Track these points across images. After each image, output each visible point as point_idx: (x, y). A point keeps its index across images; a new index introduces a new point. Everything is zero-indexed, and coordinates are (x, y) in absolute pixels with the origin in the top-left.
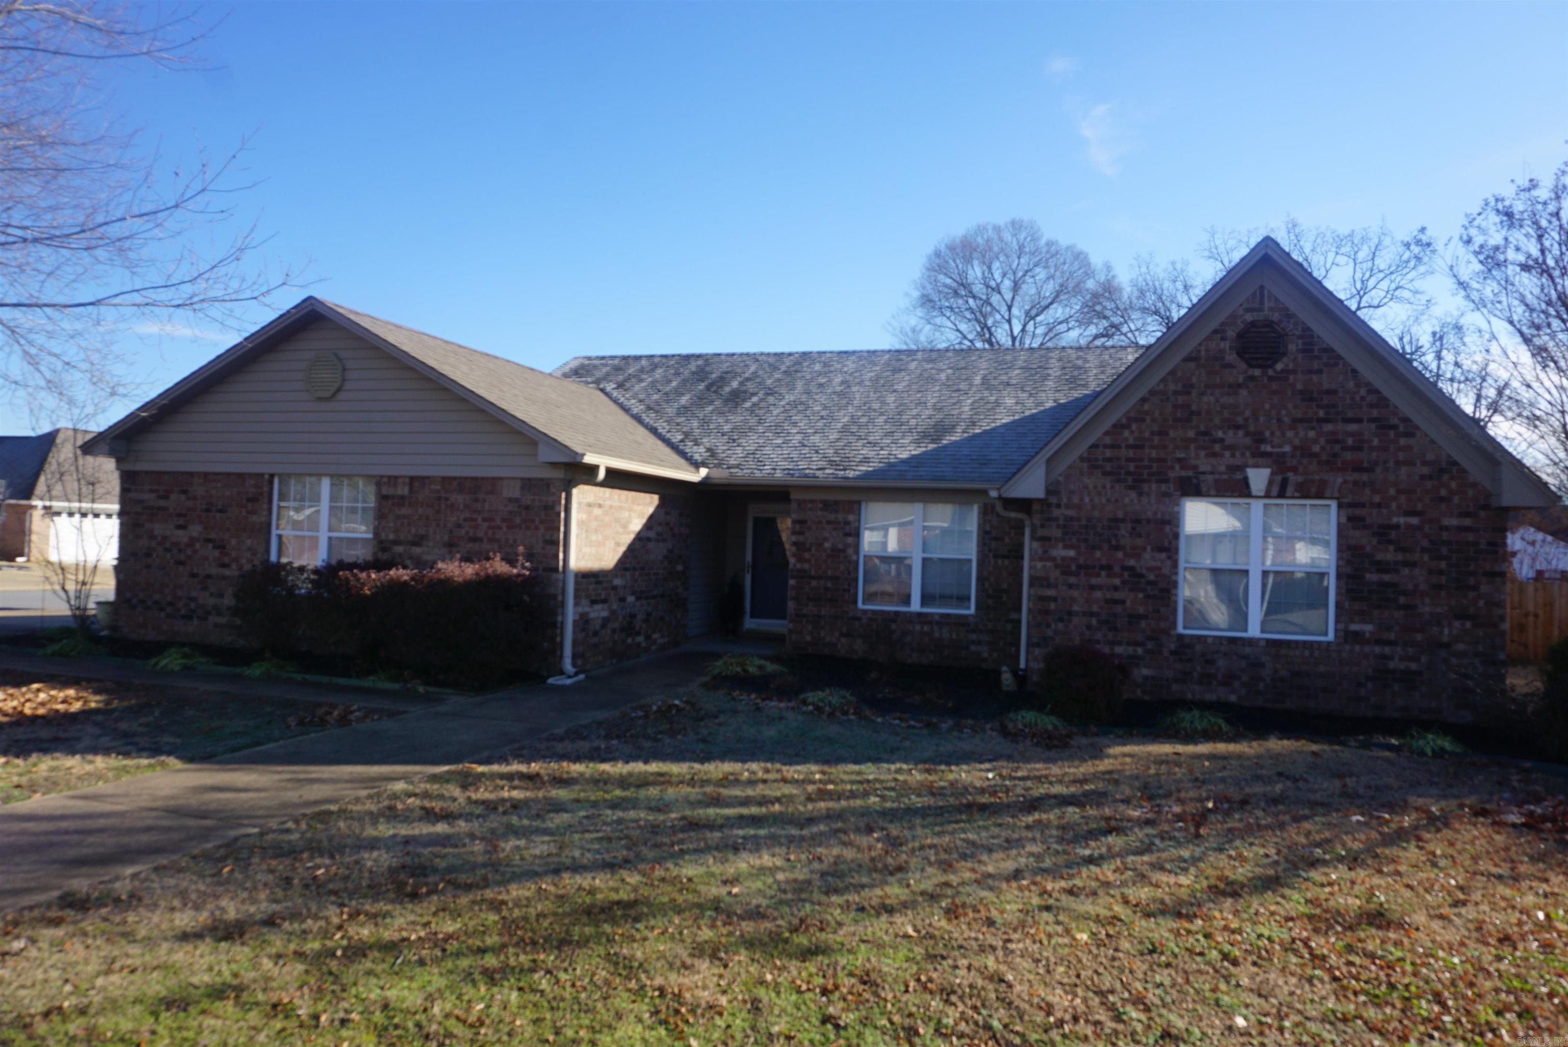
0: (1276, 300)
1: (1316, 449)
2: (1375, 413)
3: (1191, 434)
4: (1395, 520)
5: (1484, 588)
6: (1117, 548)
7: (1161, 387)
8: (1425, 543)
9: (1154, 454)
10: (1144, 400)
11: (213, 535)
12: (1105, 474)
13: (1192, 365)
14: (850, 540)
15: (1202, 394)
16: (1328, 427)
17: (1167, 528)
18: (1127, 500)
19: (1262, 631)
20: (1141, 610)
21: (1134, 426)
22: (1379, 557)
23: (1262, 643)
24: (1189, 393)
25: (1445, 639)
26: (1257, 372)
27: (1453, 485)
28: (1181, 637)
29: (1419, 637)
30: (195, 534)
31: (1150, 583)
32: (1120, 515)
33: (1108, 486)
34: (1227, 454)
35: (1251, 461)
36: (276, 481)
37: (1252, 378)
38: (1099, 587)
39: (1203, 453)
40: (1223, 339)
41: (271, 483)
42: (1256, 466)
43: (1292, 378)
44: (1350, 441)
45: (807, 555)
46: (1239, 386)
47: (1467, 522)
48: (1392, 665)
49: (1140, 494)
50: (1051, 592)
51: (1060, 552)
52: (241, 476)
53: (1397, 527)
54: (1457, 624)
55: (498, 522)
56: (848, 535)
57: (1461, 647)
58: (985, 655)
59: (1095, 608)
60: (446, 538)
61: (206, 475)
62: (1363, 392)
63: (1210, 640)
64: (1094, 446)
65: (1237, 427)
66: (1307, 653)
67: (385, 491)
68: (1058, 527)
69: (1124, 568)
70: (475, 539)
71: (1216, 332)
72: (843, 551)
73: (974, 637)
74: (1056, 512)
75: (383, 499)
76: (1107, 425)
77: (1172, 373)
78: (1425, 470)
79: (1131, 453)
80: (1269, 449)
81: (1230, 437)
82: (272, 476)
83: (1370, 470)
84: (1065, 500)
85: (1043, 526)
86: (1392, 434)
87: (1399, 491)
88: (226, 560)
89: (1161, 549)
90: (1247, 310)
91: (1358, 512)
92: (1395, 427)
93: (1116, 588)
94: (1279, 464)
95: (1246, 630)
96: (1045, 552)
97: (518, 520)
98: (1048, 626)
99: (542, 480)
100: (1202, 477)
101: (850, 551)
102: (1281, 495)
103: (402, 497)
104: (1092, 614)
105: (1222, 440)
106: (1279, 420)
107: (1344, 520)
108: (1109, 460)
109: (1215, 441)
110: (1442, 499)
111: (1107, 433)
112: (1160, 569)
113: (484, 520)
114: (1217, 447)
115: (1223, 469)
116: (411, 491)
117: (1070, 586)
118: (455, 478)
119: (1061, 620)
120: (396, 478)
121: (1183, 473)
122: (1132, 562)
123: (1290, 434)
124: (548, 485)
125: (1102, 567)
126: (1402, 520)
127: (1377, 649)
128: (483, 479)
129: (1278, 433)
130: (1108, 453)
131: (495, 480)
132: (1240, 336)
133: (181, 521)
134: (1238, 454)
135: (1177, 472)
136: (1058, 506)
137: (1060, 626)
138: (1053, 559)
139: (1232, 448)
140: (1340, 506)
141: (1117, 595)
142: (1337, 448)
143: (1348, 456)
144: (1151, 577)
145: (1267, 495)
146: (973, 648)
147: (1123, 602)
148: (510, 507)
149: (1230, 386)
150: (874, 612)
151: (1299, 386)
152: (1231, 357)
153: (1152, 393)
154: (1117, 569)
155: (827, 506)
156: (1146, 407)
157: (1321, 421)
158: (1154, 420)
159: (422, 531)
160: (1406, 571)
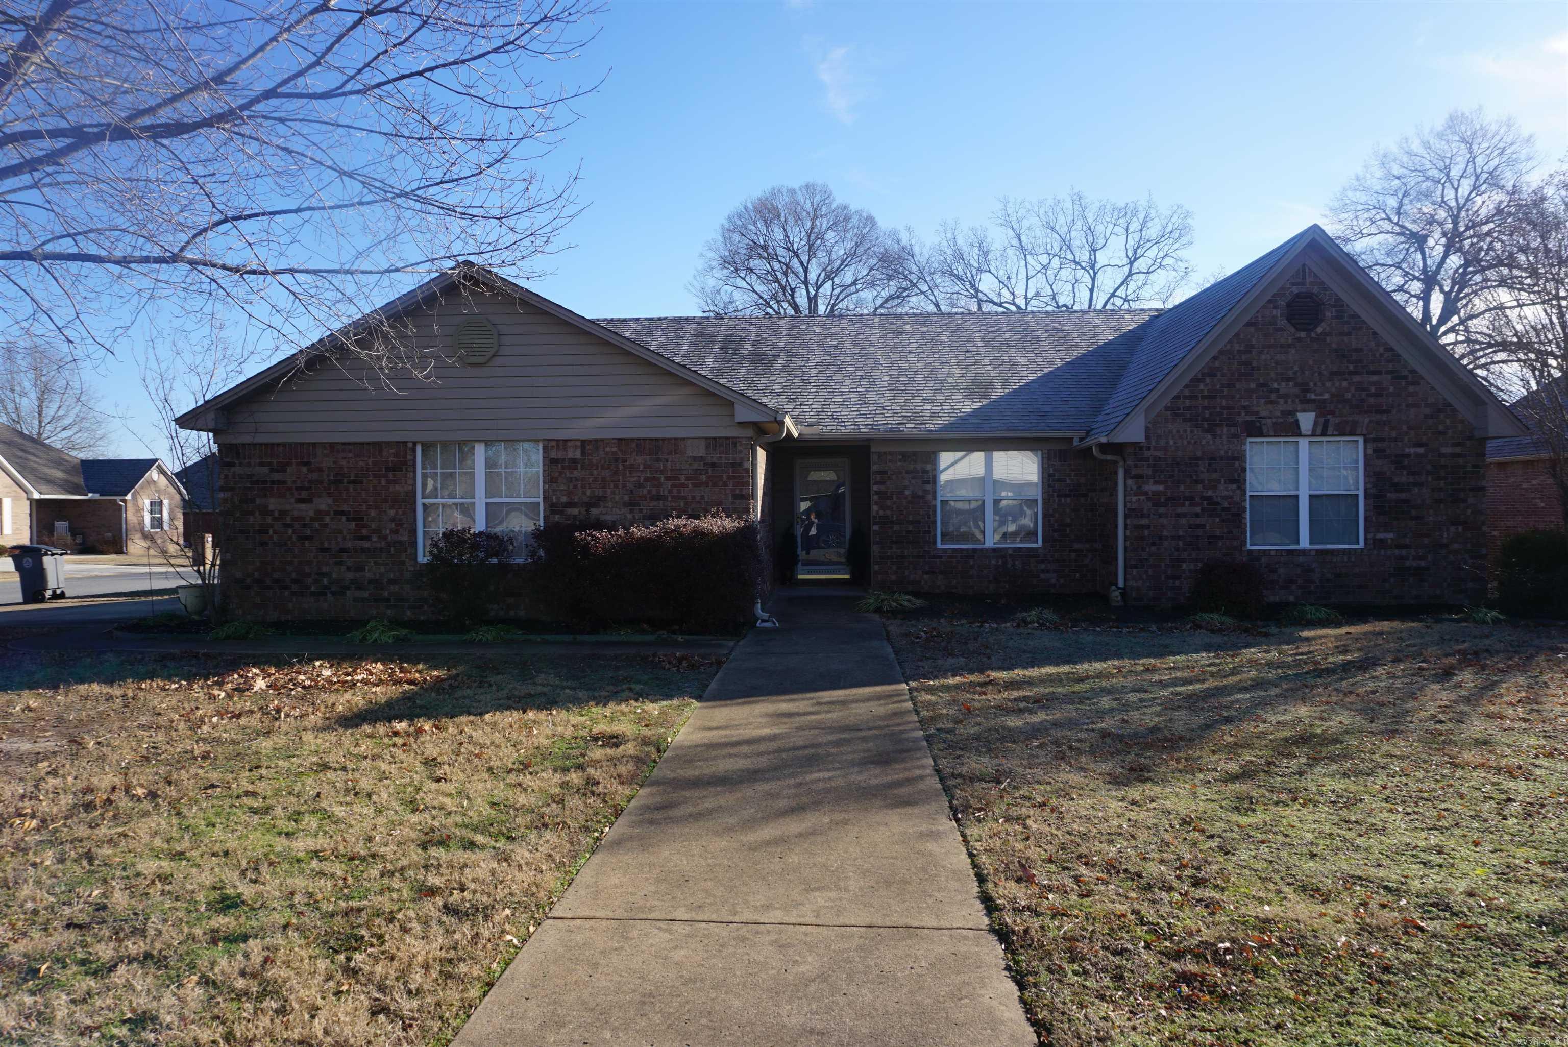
0: (1315, 275)
1: (1348, 396)
2: (1390, 367)
3: (1253, 386)
4: (1407, 450)
5: (1471, 500)
6: (1197, 482)
7: (1228, 347)
8: (1429, 467)
9: (1224, 403)
10: (1215, 358)
11: (345, 508)
12: (1184, 420)
13: (1252, 329)
14: (928, 487)
15: (1261, 353)
16: (1356, 378)
17: (1237, 464)
18: (1204, 442)
19: (1311, 544)
20: (1218, 532)
21: (1208, 380)
22: (1396, 480)
23: (1313, 553)
24: (1250, 352)
25: (1445, 541)
26: (1303, 334)
27: (1448, 421)
28: (1250, 552)
29: (1426, 541)
30: (323, 507)
31: (1224, 509)
32: (1199, 454)
33: (1189, 430)
34: (1282, 401)
35: (1299, 407)
36: (419, 449)
37: (1299, 340)
38: (1184, 515)
39: (1263, 401)
40: (1275, 307)
41: (414, 451)
42: (1304, 411)
43: (1328, 339)
44: (1373, 390)
45: (889, 503)
46: (1289, 346)
47: (1458, 450)
48: (1407, 564)
49: (1214, 437)
50: (1145, 521)
51: (1151, 487)
52: (378, 446)
53: (1408, 456)
54: (1452, 529)
55: (683, 480)
56: (928, 482)
57: (1456, 546)
58: (1053, 581)
59: (1181, 533)
60: (626, 498)
61: (332, 445)
62: (1381, 350)
63: (1273, 553)
64: (1177, 397)
65: (1289, 380)
66: (1346, 559)
67: (553, 455)
68: (1149, 466)
69: (1204, 498)
70: (658, 498)
71: (1269, 301)
72: (923, 497)
73: (1043, 566)
74: (1147, 454)
75: (550, 462)
76: (1186, 381)
77: (1237, 335)
78: (1427, 411)
79: (1206, 403)
80: (1313, 397)
81: (1284, 388)
82: (415, 443)
83: (1388, 412)
84: (1153, 443)
85: (1136, 466)
86: (1403, 383)
87: (1410, 428)
88: (365, 532)
89: (1233, 481)
90: (1293, 284)
91: (1379, 445)
92: (1406, 377)
93: (1197, 515)
94: (1321, 409)
95: (1298, 543)
96: (1139, 487)
97: (704, 478)
98: (1143, 550)
99: (727, 438)
100: (1263, 421)
101: (929, 497)
102: (1324, 434)
103: (574, 460)
104: (1179, 538)
105: (1277, 390)
106: (1320, 373)
107: (1370, 451)
108: (1189, 408)
109: (1272, 391)
110: (1440, 433)
111: (1186, 386)
112: (1231, 497)
113: (667, 479)
114: (1273, 396)
115: (1278, 413)
116: (583, 453)
117: (1160, 516)
118: (632, 440)
119: (1154, 544)
120: (565, 441)
121: (1248, 418)
122: (1210, 493)
123: (1328, 384)
124: (735, 444)
125: (1186, 499)
126: (1412, 450)
127: (1397, 552)
128: (663, 439)
129: (1319, 384)
130: (1188, 403)
131: (676, 441)
132: (1289, 305)
133: (304, 494)
134: (1290, 401)
135: (1243, 417)
136: (1149, 449)
137: (1153, 548)
138: (1146, 493)
139: (1285, 396)
140: (1365, 441)
141: (1198, 521)
142: (1364, 394)
143: (1372, 400)
144: (1226, 505)
145: (1313, 435)
146: (1043, 576)
147: (1203, 526)
148: (695, 466)
149: (1282, 346)
150: (954, 550)
151: (1334, 346)
152: (1283, 322)
153: (1221, 352)
154: (1197, 499)
155: (905, 456)
156: (1217, 364)
157: (1351, 373)
158: (1223, 375)
159: (599, 492)
160: (1416, 490)
